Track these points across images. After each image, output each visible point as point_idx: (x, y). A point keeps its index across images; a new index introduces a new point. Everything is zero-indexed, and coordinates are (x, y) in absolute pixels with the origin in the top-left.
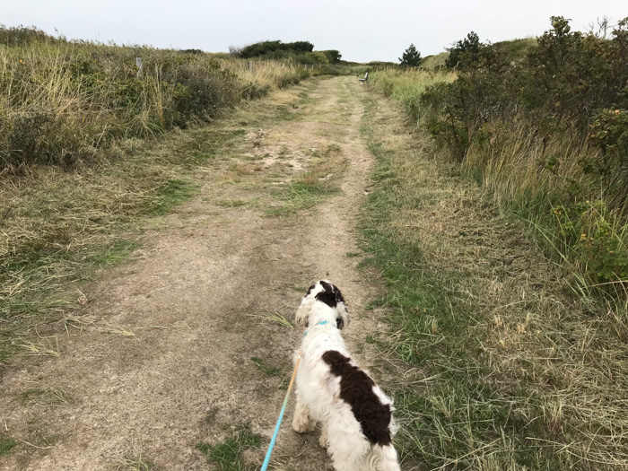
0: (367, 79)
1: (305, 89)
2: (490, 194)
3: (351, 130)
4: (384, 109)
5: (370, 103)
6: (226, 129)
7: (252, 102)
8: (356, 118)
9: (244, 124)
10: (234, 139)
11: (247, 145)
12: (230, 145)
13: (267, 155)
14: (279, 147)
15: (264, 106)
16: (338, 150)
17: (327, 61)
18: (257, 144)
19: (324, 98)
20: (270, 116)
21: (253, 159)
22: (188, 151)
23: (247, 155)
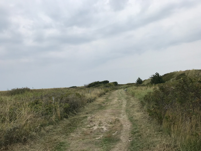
0: (126, 90)
1: (107, 96)
2: (175, 141)
3: (122, 111)
4: (133, 102)
5: (128, 99)
6: (81, 116)
7: (90, 104)
8: (124, 106)
9: (87, 113)
10: (84, 120)
11: (88, 122)
12: (82, 123)
13: (95, 125)
14: (98, 121)
15: (94, 105)
16: (118, 121)
17: (114, 85)
18: (91, 121)
19: (113, 98)
20: (96, 108)
21: (90, 127)
22: (68, 127)
23: (88, 126)
